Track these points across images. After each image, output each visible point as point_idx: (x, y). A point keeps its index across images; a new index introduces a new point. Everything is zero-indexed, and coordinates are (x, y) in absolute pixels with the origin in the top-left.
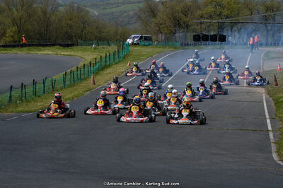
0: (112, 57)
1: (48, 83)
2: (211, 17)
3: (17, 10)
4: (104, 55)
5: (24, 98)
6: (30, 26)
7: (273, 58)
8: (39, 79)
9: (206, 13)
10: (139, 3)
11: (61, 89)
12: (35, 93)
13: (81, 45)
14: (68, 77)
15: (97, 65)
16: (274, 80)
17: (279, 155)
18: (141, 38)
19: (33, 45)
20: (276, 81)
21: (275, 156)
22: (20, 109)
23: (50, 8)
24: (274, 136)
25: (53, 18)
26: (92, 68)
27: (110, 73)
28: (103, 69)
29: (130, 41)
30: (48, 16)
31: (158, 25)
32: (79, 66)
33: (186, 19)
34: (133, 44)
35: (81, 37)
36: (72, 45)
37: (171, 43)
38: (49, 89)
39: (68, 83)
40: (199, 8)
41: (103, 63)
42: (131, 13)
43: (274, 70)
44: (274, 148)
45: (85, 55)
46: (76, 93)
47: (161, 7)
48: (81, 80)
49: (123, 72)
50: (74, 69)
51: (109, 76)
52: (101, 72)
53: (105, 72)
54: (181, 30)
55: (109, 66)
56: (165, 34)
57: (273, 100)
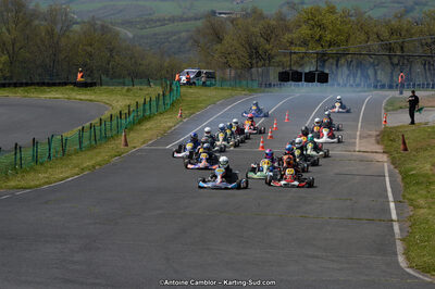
0: (154, 103)
1: (56, 144)
2: (305, 43)
3: (8, 30)
4: (141, 101)
5: (18, 167)
6: (27, 54)
8: (42, 138)
9: (299, 38)
10: (196, 19)
11: (76, 152)
12: (36, 159)
13: (106, 85)
14: (86, 134)
15: (131, 117)
16: (401, 142)
17: (408, 259)
18: (198, 74)
19: (32, 84)
20: (404, 143)
21: (401, 259)
22: (12, 183)
23: (59, 26)
24: (400, 229)
25: (63, 41)
26: (124, 121)
27: (150, 129)
30: (56, 38)
31: (225, 55)
32: (103, 117)
33: (267, 47)
35: (106, 72)
36: (92, 85)
37: (244, 82)
38: (57, 152)
39: (86, 143)
40: (288, 30)
41: (141, 114)
42: (184, 35)
43: (400, 127)
44: (400, 247)
45: (114, 100)
46: (99, 159)
48: (107, 139)
49: (170, 128)
50: (96, 121)
51: (150, 132)
52: (138, 127)
53: (144, 127)
54: (260, 64)
55: (149, 118)
56: (236, 68)
57: (401, 173)
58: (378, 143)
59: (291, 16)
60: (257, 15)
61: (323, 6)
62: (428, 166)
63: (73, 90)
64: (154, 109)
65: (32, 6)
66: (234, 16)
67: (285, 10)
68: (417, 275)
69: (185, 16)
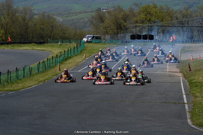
0: (72, 51)
1: (27, 70)
3: (4, 18)
4: (66, 50)
5: (9, 81)
6: (13, 29)
7: (188, 51)
8: (20, 67)
9: (140, 20)
10: (92, 12)
11: (36, 74)
12: (17, 77)
13: (50, 43)
14: (41, 66)
15: (62, 57)
16: (188, 67)
17: (192, 120)
18: (93, 37)
19: (16, 43)
20: (190, 67)
21: (189, 121)
22: (7, 89)
23: (28, 16)
24: (189, 107)
25: (30, 23)
26: (58, 59)
27: (71, 63)
28: (66, 60)
29: (85, 39)
30: (26, 22)
31: (105, 28)
32: (49, 58)
33: (125, 24)
34: (87, 42)
35: (50, 37)
36: (44, 43)
37: (115, 41)
38: (27, 74)
39: (41, 70)
40: (134, 15)
41: (66, 56)
42: (86, 19)
43: (188, 60)
44: (188, 115)
45: (53, 50)
46: (47, 77)
47: (107, 15)
48: (51, 67)
49: (80, 62)
50: (45, 60)
51: (71, 64)
52: (65, 62)
53: (68, 62)
54: (122, 32)
55: (70, 58)
56: (111, 34)
57: (188, 81)
58: (177, 68)
59: (136, 10)
60: (120, 9)
61: (151, 5)
62: (201, 78)
63: (34, 45)
64: (72, 54)
65: (15, 7)
66: (109, 10)
67: (133, 7)
68: (197, 128)
69: (87, 11)
